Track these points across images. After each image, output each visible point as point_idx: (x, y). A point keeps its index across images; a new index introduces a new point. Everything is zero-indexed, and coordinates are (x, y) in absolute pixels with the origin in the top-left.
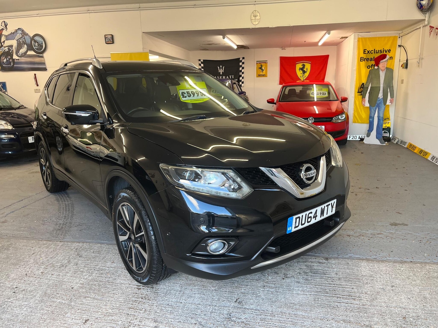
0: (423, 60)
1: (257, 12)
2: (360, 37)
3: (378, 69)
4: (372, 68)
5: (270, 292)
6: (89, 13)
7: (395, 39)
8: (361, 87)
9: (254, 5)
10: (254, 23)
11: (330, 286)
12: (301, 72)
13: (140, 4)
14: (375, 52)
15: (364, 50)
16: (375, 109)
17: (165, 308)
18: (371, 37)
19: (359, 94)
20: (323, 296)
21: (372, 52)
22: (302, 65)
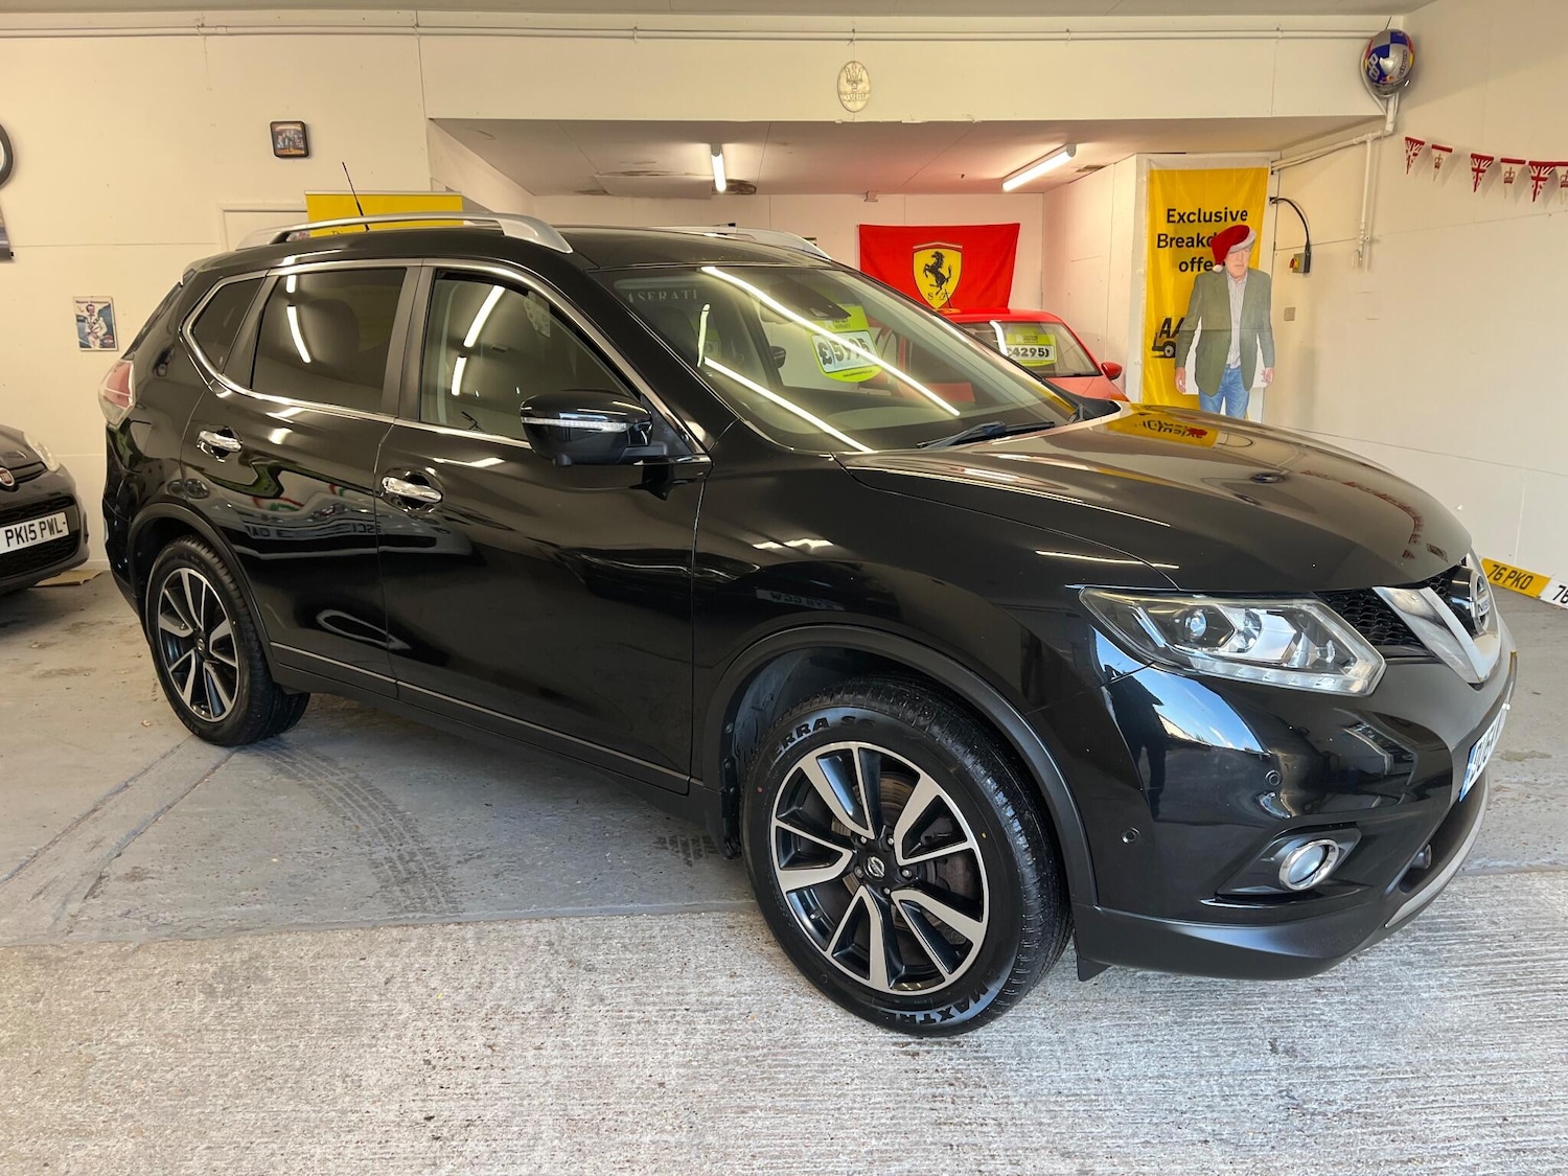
0: (1375, 247)
1: (859, 66)
2: (1155, 167)
3: (1224, 271)
4: (1199, 270)
5: (1353, 1007)
6: (202, 34)
7: (1259, 176)
8: (1163, 332)
9: (848, 42)
10: (850, 106)
11: (1509, 962)
12: (932, 279)
13: (419, 12)
14: (1202, 219)
15: (1169, 210)
16: (1217, 403)
17: (1061, 1106)
18: (1187, 168)
19: (1157, 353)
20: (1514, 995)
21: (1192, 217)
22: (933, 256)
